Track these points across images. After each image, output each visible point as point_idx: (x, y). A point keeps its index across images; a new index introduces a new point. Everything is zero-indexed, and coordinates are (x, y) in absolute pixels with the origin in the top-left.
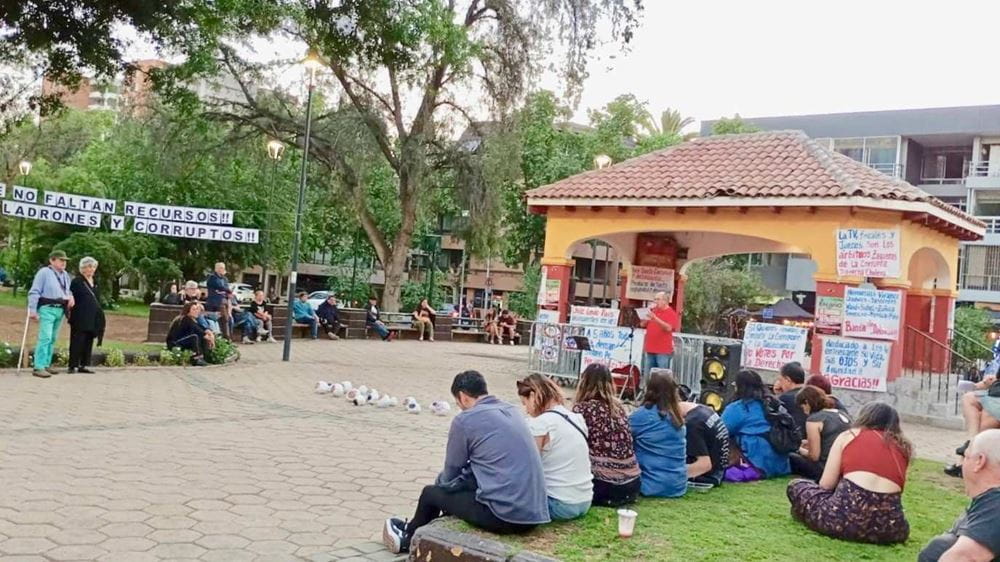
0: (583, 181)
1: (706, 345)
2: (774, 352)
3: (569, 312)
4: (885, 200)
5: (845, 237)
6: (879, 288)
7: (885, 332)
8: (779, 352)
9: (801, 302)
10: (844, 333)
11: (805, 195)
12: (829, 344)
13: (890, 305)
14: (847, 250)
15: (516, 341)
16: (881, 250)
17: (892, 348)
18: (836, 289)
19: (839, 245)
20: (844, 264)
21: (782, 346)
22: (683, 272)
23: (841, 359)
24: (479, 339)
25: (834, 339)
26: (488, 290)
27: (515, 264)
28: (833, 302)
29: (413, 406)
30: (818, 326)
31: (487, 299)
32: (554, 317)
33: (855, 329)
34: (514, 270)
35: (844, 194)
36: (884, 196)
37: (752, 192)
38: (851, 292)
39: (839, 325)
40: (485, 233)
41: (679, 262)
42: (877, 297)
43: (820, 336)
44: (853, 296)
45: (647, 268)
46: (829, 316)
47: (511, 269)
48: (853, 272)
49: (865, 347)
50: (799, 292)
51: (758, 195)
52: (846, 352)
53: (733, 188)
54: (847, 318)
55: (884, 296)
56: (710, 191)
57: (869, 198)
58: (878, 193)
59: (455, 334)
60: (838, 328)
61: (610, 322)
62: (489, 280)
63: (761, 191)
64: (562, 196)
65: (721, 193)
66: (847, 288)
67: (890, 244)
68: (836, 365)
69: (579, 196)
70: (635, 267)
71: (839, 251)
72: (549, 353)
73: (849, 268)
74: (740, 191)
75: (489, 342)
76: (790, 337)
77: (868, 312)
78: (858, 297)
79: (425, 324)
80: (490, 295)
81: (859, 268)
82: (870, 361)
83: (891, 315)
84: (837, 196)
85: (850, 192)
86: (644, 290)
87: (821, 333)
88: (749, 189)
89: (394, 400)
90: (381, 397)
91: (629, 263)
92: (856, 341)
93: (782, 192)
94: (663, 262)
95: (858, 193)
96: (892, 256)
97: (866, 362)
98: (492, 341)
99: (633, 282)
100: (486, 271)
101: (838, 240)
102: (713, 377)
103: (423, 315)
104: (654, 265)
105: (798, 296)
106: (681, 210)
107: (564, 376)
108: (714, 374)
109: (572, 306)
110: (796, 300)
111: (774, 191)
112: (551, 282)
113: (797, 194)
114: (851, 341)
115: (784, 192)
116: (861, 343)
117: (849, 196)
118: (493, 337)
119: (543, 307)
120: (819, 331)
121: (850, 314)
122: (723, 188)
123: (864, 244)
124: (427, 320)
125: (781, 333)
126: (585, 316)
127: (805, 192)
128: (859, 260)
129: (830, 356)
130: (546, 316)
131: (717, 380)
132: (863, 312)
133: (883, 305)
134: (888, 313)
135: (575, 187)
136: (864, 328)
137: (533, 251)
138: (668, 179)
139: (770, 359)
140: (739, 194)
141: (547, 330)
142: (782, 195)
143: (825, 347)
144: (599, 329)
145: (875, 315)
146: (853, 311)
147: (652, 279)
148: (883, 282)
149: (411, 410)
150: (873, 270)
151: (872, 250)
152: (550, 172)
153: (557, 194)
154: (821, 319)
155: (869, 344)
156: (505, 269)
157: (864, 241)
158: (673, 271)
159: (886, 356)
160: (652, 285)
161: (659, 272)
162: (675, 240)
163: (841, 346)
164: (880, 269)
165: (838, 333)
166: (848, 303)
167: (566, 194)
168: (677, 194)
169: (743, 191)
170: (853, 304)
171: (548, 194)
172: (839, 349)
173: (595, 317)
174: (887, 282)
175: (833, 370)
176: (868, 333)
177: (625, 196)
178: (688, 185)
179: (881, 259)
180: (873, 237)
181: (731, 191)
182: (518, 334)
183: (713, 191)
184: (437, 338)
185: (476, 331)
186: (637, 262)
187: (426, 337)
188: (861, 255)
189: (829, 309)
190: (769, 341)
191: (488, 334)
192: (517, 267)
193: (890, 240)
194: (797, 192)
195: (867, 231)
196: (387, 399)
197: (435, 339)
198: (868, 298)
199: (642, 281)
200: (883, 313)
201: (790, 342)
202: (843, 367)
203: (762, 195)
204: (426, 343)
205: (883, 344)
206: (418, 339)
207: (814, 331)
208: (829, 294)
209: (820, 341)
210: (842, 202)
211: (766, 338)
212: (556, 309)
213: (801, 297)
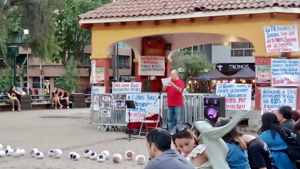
0: (113, 7)
1: (205, 99)
2: (234, 99)
3: (111, 86)
4: (290, 8)
5: (269, 31)
6: (288, 58)
7: (294, 83)
8: (237, 99)
9: (220, 70)
10: (273, 85)
11: (246, 8)
12: (265, 92)
13: (295, 67)
14: (271, 38)
15: (71, 106)
16: (288, 37)
17: (298, 91)
18: (266, 60)
19: (266, 36)
20: (270, 46)
21: (238, 96)
22: (169, 57)
23: (272, 100)
24: (48, 107)
25: (267, 89)
26: (42, 77)
27: (57, 60)
28: (265, 68)
29: (38, 154)
30: (258, 82)
31: (41, 82)
32: (102, 90)
33: (278, 82)
34: (57, 64)
35: (268, 6)
36: (289, 6)
37: (215, 8)
38: (274, 62)
39: (269, 81)
40: (46, 43)
41: (167, 52)
42: (288, 63)
43: (259, 88)
44: (276, 64)
45: (149, 57)
46: (263, 76)
47: (55, 63)
48: (275, 50)
49: (284, 92)
50: (219, 64)
51: (219, 9)
52: (274, 96)
53: (203, 6)
54: (273, 76)
55: (292, 62)
56: (190, 9)
57: (282, 8)
58: (286, 4)
59: (33, 105)
60: (269, 82)
61: (136, 90)
62: (41, 71)
63: (221, 7)
64: (102, 17)
65: (197, 10)
66: (272, 60)
67: (293, 33)
68: (270, 104)
69: (112, 17)
70: (143, 57)
71: (266, 39)
72: (105, 112)
73: (272, 48)
74: (208, 8)
75: (54, 108)
76: (242, 90)
77: (284, 72)
78: (279, 64)
79: (15, 101)
80: (43, 80)
81: (278, 47)
82: (287, 99)
83: (296, 72)
84: (264, 7)
85: (271, 5)
86: (149, 70)
87: (260, 86)
88: (213, 6)
89: (23, 151)
90: (15, 151)
91: (139, 55)
92: (279, 89)
93: (233, 7)
94: (158, 52)
95: (276, 5)
96: (294, 40)
97: (285, 100)
98: (56, 108)
99: (142, 66)
100: (39, 66)
101: (265, 33)
102: (211, 117)
103: (13, 96)
104: (152, 55)
105: (219, 66)
106: (174, 21)
107: (114, 125)
108: (212, 115)
109: (113, 83)
110: (217, 68)
111: (228, 7)
112: (98, 69)
113: (242, 8)
114: (276, 89)
115: (234, 6)
116: (281, 90)
117: (271, 7)
118: (56, 105)
119: (95, 85)
120: (258, 85)
121: (275, 74)
122: (199, 7)
123: (279, 34)
124: (15, 98)
125: (237, 88)
126: (121, 87)
127: (246, 6)
128: (277, 43)
129: (266, 99)
130: (97, 90)
131: (214, 118)
132: (282, 72)
133: (292, 67)
134: (294, 72)
135: (109, 11)
136: (283, 82)
137: (67, 52)
138: (164, 4)
139: (233, 104)
140: (208, 10)
141: (103, 98)
142: (233, 9)
143: (262, 94)
144: (135, 95)
145: (288, 74)
146: (276, 72)
147: (152, 63)
148: (291, 54)
149: (37, 157)
150: (285, 48)
151: (283, 37)
152: (74, 4)
153: (99, 16)
154: (259, 78)
155: (286, 90)
156: (52, 64)
157: (279, 32)
158: (164, 57)
159: (295, 96)
160: (153, 66)
161: (156, 59)
162: (164, 39)
163: (271, 92)
164: (289, 47)
165: (269, 85)
166: (273, 68)
167: (104, 15)
168: (171, 12)
169: (210, 7)
170: (276, 68)
171: (93, 16)
172: (270, 94)
173: (127, 88)
174: (293, 55)
175: (268, 107)
176: (285, 84)
177: (140, 15)
178: (177, 6)
179: (289, 42)
180: (284, 30)
181: (203, 8)
182: (71, 102)
183: (192, 9)
184: (23, 109)
185: (46, 103)
186: (143, 53)
187: (16, 109)
188: (278, 40)
189: (263, 72)
190: (230, 93)
191: (53, 103)
192: (58, 62)
193: (292, 31)
194: (241, 6)
195: (280, 27)
196: (19, 151)
197: (21, 109)
198: (284, 64)
199: (147, 64)
200: (292, 72)
201: (242, 93)
202: (273, 104)
203: (222, 9)
204: (16, 112)
205: (293, 89)
206: (11, 110)
207: (256, 85)
208: (263, 64)
209: (259, 91)
210: (267, 10)
211: (229, 92)
212: (103, 85)
213: (220, 67)
